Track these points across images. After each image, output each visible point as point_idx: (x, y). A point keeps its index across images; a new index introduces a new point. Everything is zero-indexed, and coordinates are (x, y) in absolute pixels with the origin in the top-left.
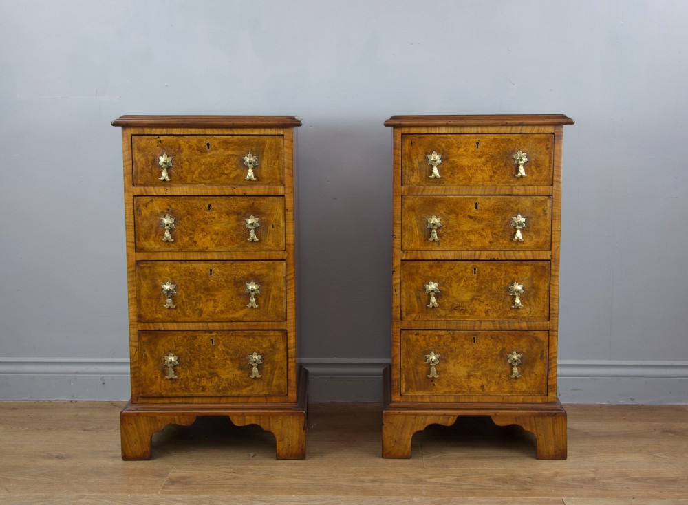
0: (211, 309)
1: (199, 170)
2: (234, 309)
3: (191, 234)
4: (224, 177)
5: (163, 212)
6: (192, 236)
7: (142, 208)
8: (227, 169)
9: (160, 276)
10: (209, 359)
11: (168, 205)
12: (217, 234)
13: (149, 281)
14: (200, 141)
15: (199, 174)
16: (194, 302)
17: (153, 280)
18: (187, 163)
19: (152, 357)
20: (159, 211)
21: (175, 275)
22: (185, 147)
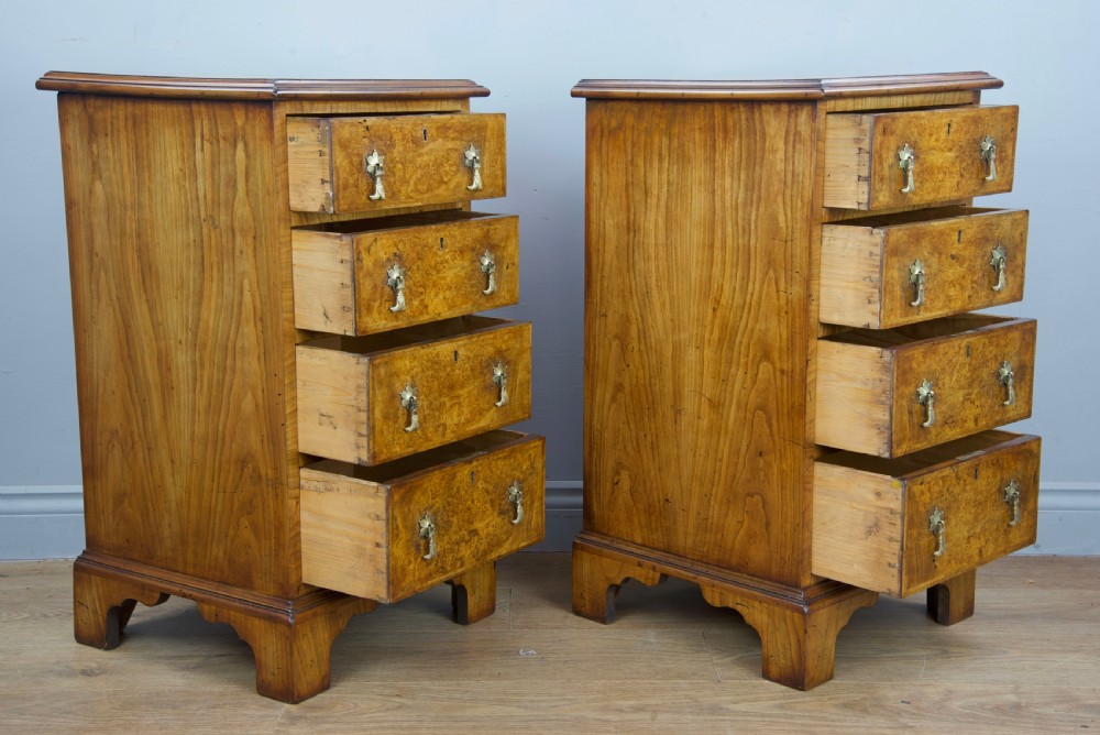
0: (456, 420)
1: (415, 177)
2: (481, 413)
3: (422, 293)
4: (444, 187)
5: (389, 260)
6: (422, 297)
7: (364, 255)
8: (447, 173)
9: (398, 376)
10: (469, 509)
11: (396, 245)
12: (450, 288)
13: (385, 390)
14: (415, 125)
15: (416, 184)
16: (437, 413)
17: (390, 386)
18: (400, 166)
19: (405, 527)
20: (385, 257)
21: (415, 370)
22: (397, 137)
